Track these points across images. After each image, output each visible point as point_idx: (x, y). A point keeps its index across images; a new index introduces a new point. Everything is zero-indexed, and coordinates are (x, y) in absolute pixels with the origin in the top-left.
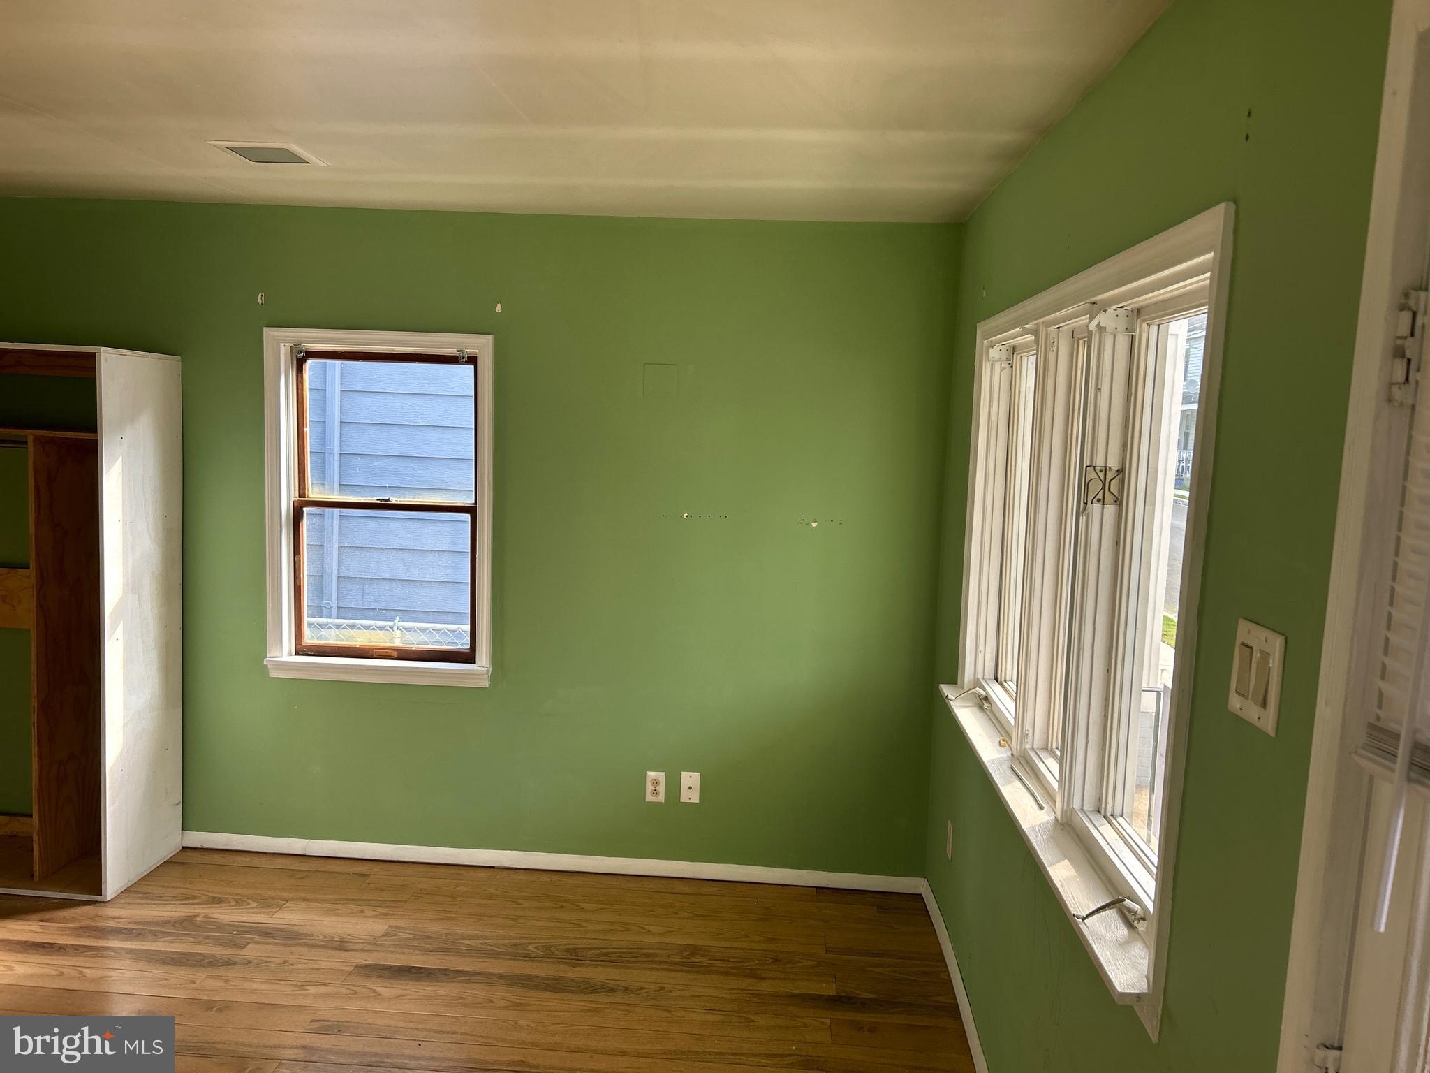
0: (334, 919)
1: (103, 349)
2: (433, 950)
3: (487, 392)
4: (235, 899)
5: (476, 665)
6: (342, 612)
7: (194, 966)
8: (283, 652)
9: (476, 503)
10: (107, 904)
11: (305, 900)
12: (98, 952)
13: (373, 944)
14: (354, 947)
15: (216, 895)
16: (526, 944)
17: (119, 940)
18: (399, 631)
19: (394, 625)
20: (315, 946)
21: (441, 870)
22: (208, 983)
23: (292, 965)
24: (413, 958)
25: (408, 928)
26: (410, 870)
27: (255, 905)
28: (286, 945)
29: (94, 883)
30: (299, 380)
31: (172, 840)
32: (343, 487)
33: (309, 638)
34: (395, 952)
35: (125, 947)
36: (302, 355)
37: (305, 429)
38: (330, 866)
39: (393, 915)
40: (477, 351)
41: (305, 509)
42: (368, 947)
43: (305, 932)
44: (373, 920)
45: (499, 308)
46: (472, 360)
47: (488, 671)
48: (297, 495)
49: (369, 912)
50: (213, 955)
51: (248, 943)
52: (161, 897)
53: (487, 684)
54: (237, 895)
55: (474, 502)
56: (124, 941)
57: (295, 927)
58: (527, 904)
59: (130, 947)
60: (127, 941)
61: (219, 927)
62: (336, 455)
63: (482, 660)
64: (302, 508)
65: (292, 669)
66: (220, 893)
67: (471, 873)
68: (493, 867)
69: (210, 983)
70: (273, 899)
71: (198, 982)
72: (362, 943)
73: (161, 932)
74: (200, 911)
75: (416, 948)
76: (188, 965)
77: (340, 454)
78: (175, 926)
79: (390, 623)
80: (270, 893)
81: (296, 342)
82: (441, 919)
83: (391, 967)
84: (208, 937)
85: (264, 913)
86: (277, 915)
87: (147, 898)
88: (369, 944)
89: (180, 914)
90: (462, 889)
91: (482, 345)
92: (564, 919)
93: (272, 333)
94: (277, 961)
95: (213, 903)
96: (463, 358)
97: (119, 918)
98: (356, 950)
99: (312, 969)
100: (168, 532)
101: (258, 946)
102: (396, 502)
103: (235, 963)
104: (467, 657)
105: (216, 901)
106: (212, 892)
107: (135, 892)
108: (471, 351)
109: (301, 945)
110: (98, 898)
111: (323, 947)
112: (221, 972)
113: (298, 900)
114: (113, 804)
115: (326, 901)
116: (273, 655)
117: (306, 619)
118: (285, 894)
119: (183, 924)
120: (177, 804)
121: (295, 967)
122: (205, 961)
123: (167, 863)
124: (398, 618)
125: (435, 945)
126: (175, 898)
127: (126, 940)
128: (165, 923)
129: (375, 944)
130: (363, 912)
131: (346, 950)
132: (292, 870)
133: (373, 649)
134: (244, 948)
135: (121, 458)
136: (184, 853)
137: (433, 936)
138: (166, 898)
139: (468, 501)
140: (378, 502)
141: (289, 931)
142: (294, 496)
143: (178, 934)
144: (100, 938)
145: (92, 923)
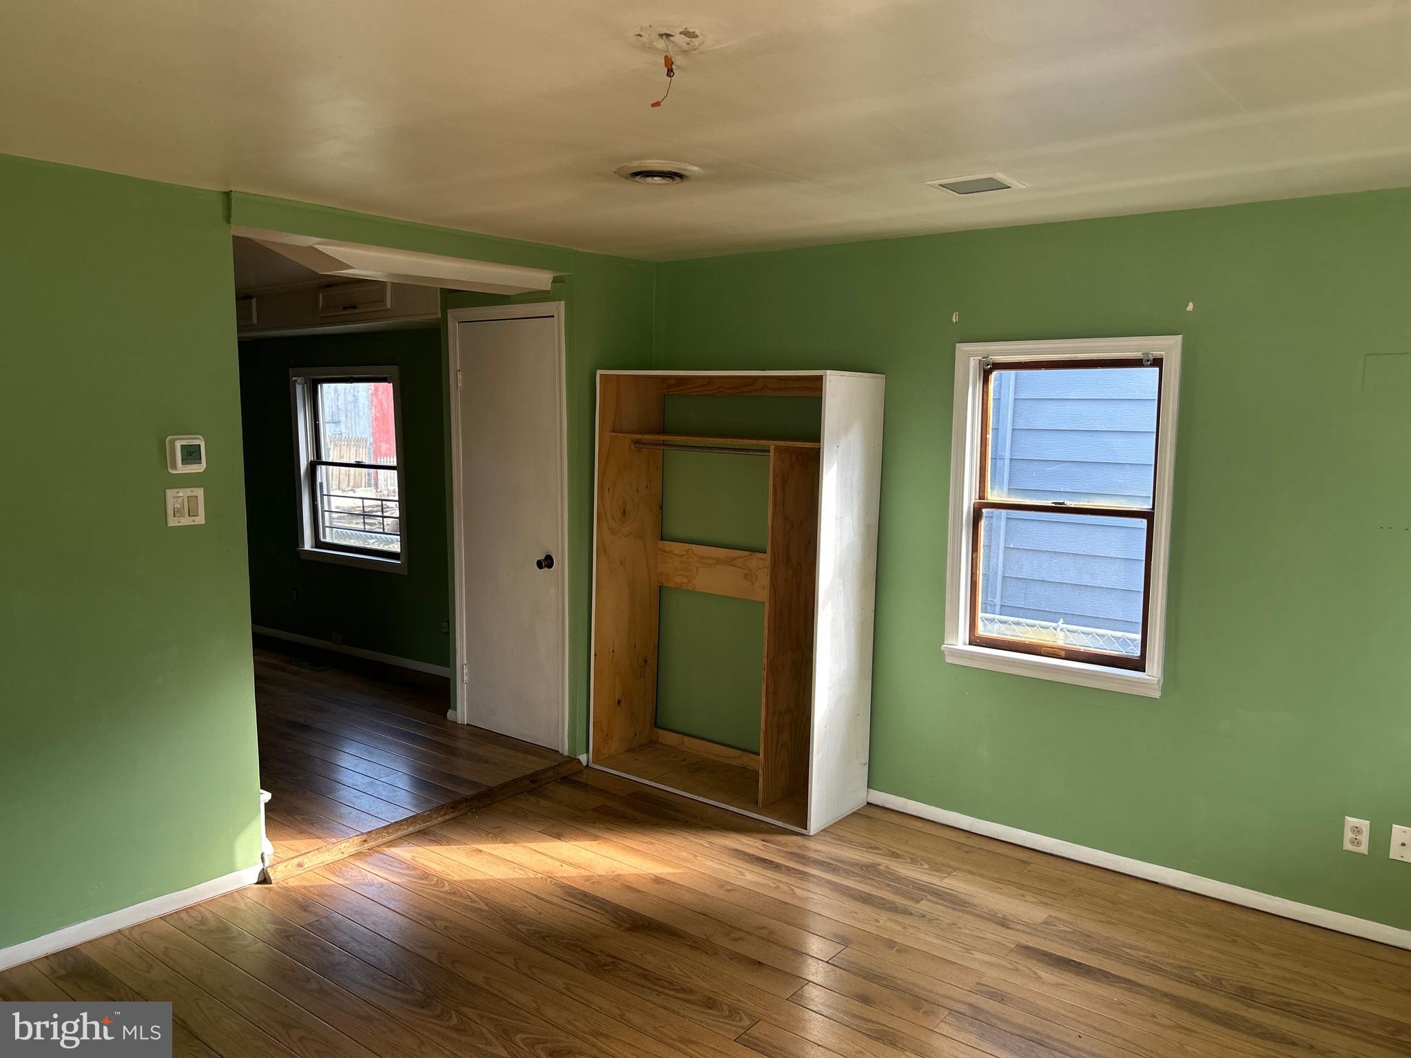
0: (997, 896)
1: (828, 372)
2: (1092, 950)
3: (1172, 395)
4: (911, 858)
5: (1146, 673)
6: (1005, 609)
7: (879, 908)
8: (959, 641)
9: (1153, 508)
10: (811, 839)
11: (970, 872)
12: (804, 876)
13: (1032, 929)
14: (1013, 926)
15: (894, 850)
16: (1193, 969)
17: (820, 870)
18: (1062, 633)
19: (1058, 626)
20: (980, 916)
21: (1099, 873)
22: (886, 924)
23: (960, 928)
24: (1073, 951)
25: (1068, 922)
26: (1069, 867)
27: (927, 866)
28: (955, 909)
29: (802, 818)
30: (985, 390)
31: (860, 795)
32: (1011, 491)
33: (981, 631)
34: (1054, 941)
35: (824, 876)
36: (989, 367)
37: (988, 436)
38: (993, 847)
39: (1053, 906)
40: (1163, 353)
41: (984, 510)
42: (1028, 930)
43: (971, 902)
44: (1034, 906)
45: (1190, 307)
46: (1157, 362)
47: (1159, 681)
48: (978, 498)
49: (1029, 897)
50: (893, 903)
51: (922, 899)
52: (850, 842)
53: (1157, 695)
54: (912, 854)
55: (1151, 507)
56: (823, 872)
57: (963, 895)
58: (1193, 928)
59: (829, 878)
60: (826, 873)
61: (897, 879)
62: (1006, 460)
63: (1153, 668)
64: (981, 509)
65: (964, 657)
66: (898, 849)
67: (1133, 884)
68: (1157, 883)
69: (889, 924)
70: (943, 865)
71: (881, 922)
72: (1023, 925)
73: (852, 872)
74: (884, 862)
75: (1076, 943)
76: (874, 906)
77: (1011, 459)
78: (862, 869)
79: (1054, 625)
80: (940, 859)
81: (985, 355)
82: (1102, 922)
83: (1051, 954)
84: (889, 885)
85: (935, 876)
86: (946, 880)
87: (840, 840)
88: (1029, 927)
89: (866, 860)
90: (1124, 897)
91: (1170, 347)
92: (1237, 955)
93: (964, 349)
94: (947, 921)
95: (892, 856)
96: (1148, 361)
97: (820, 851)
98: (1018, 930)
99: (978, 937)
100: (868, 527)
101: (930, 904)
102: (1071, 506)
103: (911, 914)
104: (1138, 664)
105: (895, 855)
106: (892, 847)
107: (831, 833)
108: (1157, 354)
109: (967, 913)
110: (803, 831)
111: (988, 919)
112: (900, 918)
113: (964, 871)
114: (818, 754)
115: (991, 879)
116: (949, 642)
117: (980, 614)
118: (953, 863)
119: (869, 869)
120: (865, 764)
121: (962, 930)
122: (887, 906)
123: (856, 814)
124: (1062, 620)
125: (1095, 945)
126: (862, 845)
127: (825, 871)
128: (855, 864)
129: (1035, 929)
130: (1023, 896)
131: (1008, 928)
132: (959, 843)
133: (1042, 646)
134: (918, 902)
135: (836, 463)
136: (868, 808)
137: (1092, 935)
138: (855, 844)
139: (1146, 506)
140: (1054, 505)
141: (957, 897)
142: (974, 499)
143: (864, 877)
144: (806, 865)
145: (800, 852)
